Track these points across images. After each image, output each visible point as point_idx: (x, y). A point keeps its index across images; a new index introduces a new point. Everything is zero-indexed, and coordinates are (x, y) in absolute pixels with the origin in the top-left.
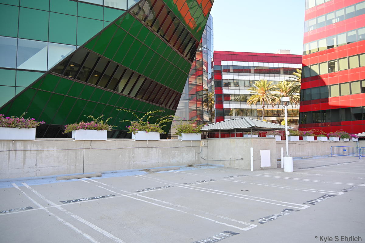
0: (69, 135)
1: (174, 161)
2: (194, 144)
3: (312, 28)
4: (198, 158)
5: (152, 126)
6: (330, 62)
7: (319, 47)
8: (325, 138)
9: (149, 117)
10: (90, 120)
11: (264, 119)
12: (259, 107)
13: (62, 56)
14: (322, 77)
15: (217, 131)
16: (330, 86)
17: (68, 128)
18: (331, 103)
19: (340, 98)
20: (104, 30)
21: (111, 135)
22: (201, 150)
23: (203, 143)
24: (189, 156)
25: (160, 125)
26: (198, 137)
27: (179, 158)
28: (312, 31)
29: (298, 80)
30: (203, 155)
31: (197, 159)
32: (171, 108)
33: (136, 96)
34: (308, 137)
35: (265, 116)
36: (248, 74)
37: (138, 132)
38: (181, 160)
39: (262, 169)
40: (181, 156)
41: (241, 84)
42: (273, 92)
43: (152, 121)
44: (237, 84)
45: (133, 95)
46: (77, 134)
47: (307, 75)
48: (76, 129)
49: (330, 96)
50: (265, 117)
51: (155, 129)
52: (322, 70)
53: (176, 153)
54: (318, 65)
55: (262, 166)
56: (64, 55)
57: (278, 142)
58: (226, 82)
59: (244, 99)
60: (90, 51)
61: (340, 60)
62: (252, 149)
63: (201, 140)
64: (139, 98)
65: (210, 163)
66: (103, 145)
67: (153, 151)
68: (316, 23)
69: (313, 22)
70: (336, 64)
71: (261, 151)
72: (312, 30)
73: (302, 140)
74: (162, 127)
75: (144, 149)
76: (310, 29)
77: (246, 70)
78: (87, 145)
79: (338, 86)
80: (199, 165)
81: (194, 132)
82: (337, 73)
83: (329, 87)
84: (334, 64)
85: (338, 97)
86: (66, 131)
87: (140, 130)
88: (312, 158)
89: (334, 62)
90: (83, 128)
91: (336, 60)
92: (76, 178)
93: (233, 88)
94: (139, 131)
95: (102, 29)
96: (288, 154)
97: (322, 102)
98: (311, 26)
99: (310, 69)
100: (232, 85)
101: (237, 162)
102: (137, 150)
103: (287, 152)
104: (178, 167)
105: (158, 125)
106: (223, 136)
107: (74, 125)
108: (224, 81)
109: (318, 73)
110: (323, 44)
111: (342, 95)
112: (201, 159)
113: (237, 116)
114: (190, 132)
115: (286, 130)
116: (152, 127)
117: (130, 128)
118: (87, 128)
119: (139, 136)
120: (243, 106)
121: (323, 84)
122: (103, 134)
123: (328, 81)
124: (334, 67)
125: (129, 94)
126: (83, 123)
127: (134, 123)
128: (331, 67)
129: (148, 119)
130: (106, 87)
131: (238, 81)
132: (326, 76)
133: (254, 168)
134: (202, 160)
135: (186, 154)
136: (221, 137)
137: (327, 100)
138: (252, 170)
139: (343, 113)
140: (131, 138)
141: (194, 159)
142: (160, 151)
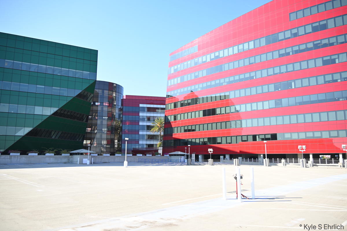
1: (59, 161)
2: (67, 157)
4: (68, 161)
13: (28, 131)
14: (171, 123)
16: (174, 128)
18: (173, 136)
19: (177, 134)
23: (70, 156)
24: (65, 160)
33: (58, 138)
40: (62, 160)
44: (149, 119)
48: (29, 153)
49: (173, 133)
54: (170, 116)
55: (83, 163)
58: (142, 117)
62: (79, 158)
65: (73, 162)
66: (37, 157)
67: (52, 159)
74: (55, 152)
75: (49, 158)
78: (32, 157)
82: (177, 122)
89: (176, 115)
97: (170, 136)
99: (168, 118)
100: (146, 119)
102: (46, 158)
109: (170, 120)
114: (65, 153)
116: (52, 152)
118: (32, 153)
119: (47, 154)
121: (171, 127)
122: (37, 154)
127: (47, 151)
129: (50, 150)
130: (44, 137)
138: (78, 164)
139: (178, 142)
142: (54, 159)
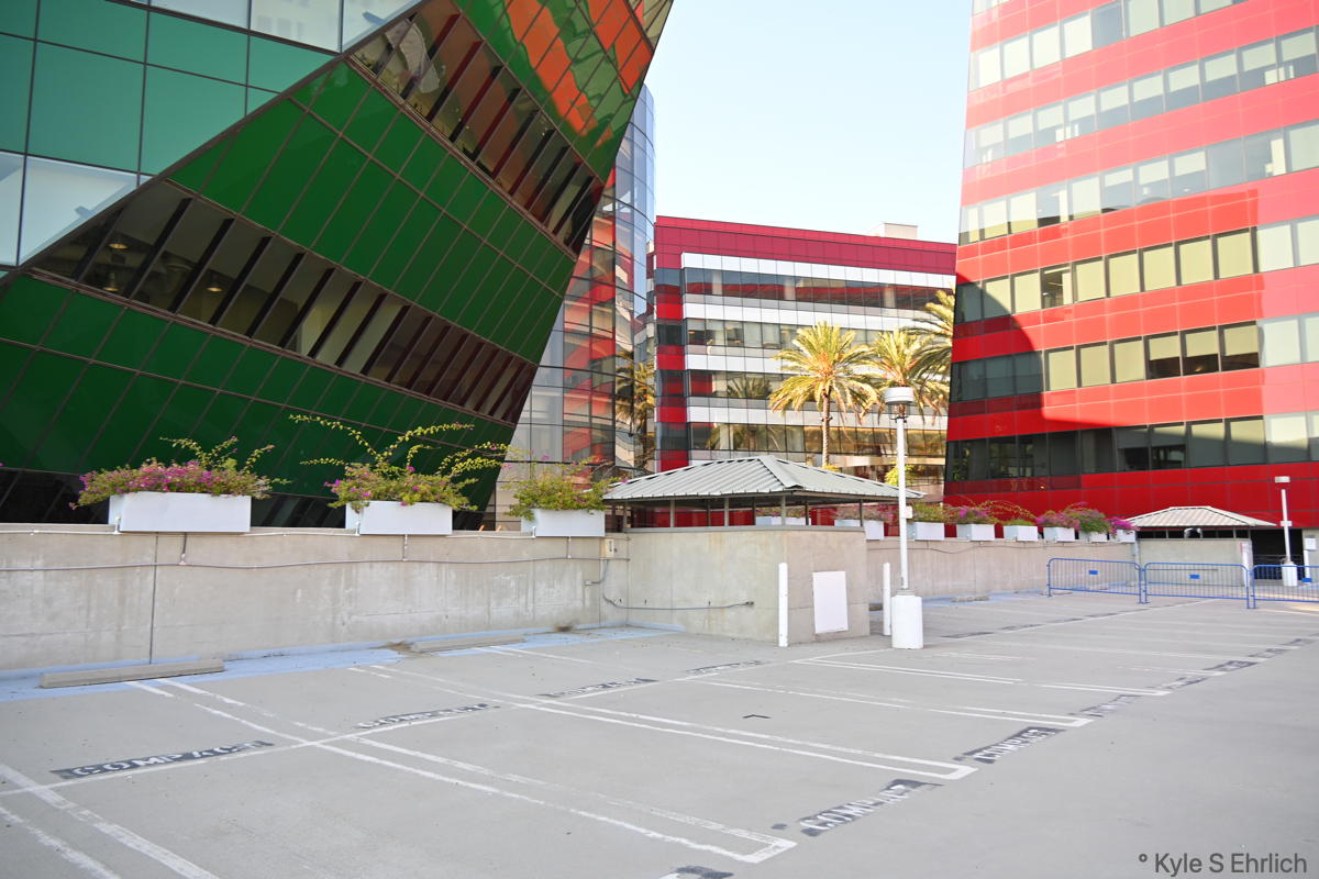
0: (97, 514)
1: (504, 610)
2: (579, 550)
3: (990, 152)
4: (593, 599)
5: (424, 483)
6: (1046, 272)
7: (1012, 220)
8: (1027, 532)
9: (414, 449)
10: (185, 456)
11: (828, 461)
12: (813, 420)
13: (80, 210)
14: (1021, 321)
15: (664, 502)
16: (1047, 352)
17: (94, 485)
18: (1049, 411)
19: (1077, 394)
20: (251, 120)
21: (264, 515)
22: (605, 572)
23: (608, 549)
24: (560, 595)
25: (455, 480)
26: (594, 523)
27: (523, 600)
28: (989, 166)
29: (942, 331)
30: (612, 589)
31: (588, 603)
32: (498, 416)
33: (365, 371)
34: (973, 525)
35: (829, 453)
36: (775, 302)
37: (373, 503)
38: (530, 608)
39: (820, 639)
40: (530, 594)
41: (751, 336)
42: (860, 370)
43: (425, 465)
44: (736, 338)
45: (354, 365)
46: (129, 511)
47: (971, 315)
48: (125, 489)
49: (1048, 389)
50: (831, 456)
51: (433, 493)
52: (1020, 296)
53: (513, 584)
54: (1008, 281)
55: (819, 630)
56: (90, 208)
57: (873, 545)
58: (699, 327)
59: (759, 390)
60: (191, 196)
61: (1079, 267)
62: (783, 568)
63: (602, 533)
64: (376, 378)
65: (634, 618)
66: (234, 554)
67: (425, 575)
68: (1001, 139)
69: (992, 134)
70: (1066, 278)
71: (815, 575)
72: (990, 160)
73: (955, 536)
74: (461, 485)
75: (392, 567)
76: (984, 157)
77: (768, 290)
78: (171, 549)
79: (1073, 352)
80: (598, 625)
81: (578, 504)
82: (1069, 311)
83: (1043, 355)
84: (1058, 278)
85: (1072, 392)
86: (85, 498)
87: (377, 497)
88: (986, 599)
89: (1061, 272)
90: (156, 486)
91: (1066, 265)
92: (119, 680)
93: (721, 350)
94: (374, 499)
95: (240, 116)
96: (905, 586)
97: (1022, 406)
98: (987, 148)
99: (982, 293)
100: (720, 339)
101: (730, 614)
102: (364, 570)
103: (902, 579)
104: (519, 632)
105: (447, 478)
106: (685, 521)
107: (119, 475)
108: (691, 326)
109: (1007, 305)
110: (1024, 211)
111: (1084, 384)
112: (604, 603)
113: (735, 449)
114: (566, 507)
115: (902, 503)
116: (423, 488)
117: (341, 488)
118: (171, 487)
119: (373, 518)
120: (756, 416)
121: (1024, 346)
122: (235, 511)
123: (1038, 335)
124: (1060, 290)
125: (340, 362)
126: (153, 467)
127: (357, 470)
128: (1051, 287)
129: (410, 456)
130: (250, 333)
131: (739, 327)
132: (1033, 318)
133: (789, 637)
134: (606, 609)
135: (550, 587)
136: (678, 524)
137: (1036, 401)
138: (783, 642)
139: (1088, 447)
140: (342, 524)
141: (578, 604)
142: (452, 574)
